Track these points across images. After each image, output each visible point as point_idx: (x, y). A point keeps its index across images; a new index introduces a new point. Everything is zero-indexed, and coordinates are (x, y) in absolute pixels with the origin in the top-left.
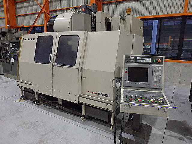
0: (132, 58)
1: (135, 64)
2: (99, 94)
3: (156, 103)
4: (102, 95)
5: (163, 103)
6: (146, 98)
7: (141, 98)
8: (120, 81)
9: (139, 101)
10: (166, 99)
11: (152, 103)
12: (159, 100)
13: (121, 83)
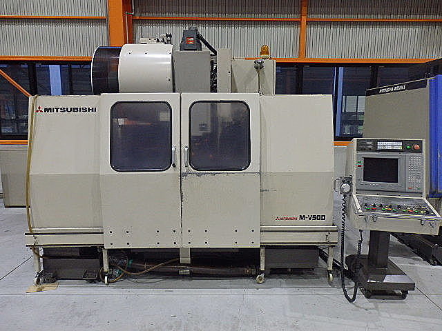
0: (368, 143)
1: (376, 153)
2: (302, 218)
3: (417, 213)
4: (310, 219)
5: (428, 213)
6: (399, 207)
7: (390, 207)
8: (348, 181)
9: (389, 211)
10: (432, 207)
11: (409, 213)
12: (420, 209)
13: (351, 184)
